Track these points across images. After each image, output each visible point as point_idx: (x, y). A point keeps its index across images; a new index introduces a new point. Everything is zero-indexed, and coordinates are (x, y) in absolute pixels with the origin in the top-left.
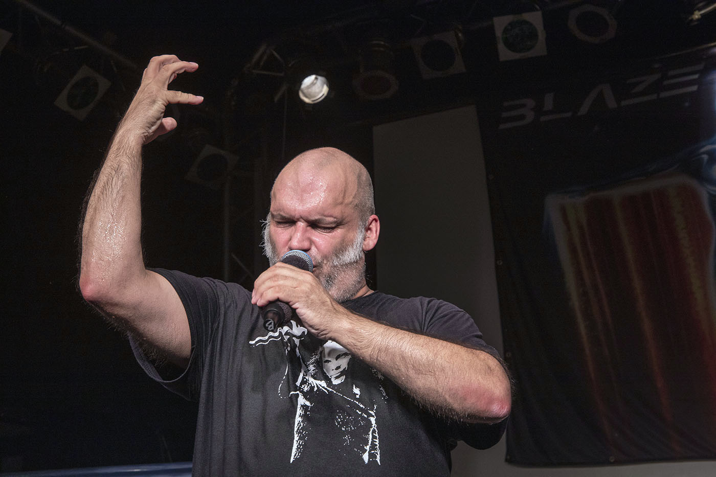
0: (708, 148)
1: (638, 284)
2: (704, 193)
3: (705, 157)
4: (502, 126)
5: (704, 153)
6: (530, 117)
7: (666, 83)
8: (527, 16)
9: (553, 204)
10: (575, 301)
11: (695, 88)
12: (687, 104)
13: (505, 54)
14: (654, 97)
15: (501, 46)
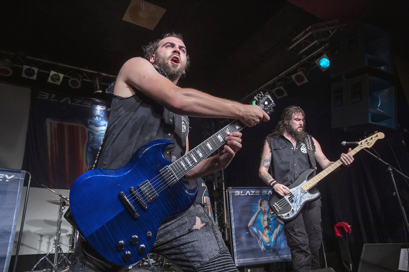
0: (90, 120)
1: (67, 146)
2: (87, 130)
3: (89, 122)
4: (38, 97)
5: (89, 121)
6: (47, 98)
7: (84, 103)
8: (60, 74)
9: (48, 121)
10: (49, 146)
11: (90, 107)
12: (87, 109)
13: (49, 80)
14: (80, 105)
15: (50, 78)
